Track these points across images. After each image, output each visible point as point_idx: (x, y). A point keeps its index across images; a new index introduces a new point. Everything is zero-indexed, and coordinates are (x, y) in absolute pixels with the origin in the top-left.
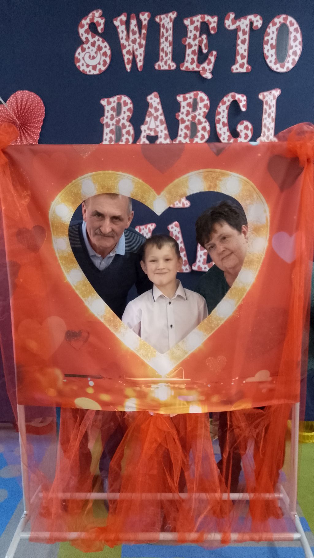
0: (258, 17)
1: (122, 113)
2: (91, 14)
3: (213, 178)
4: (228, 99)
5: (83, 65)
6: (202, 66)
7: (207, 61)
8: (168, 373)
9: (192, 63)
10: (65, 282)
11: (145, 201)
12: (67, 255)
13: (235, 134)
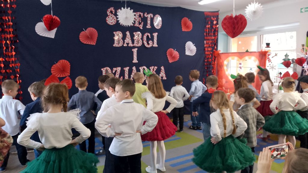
1: (120, 36)
4: (146, 34)
5: (109, 22)
6: (140, 26)
7: (141, 24)
13: (148, 44)
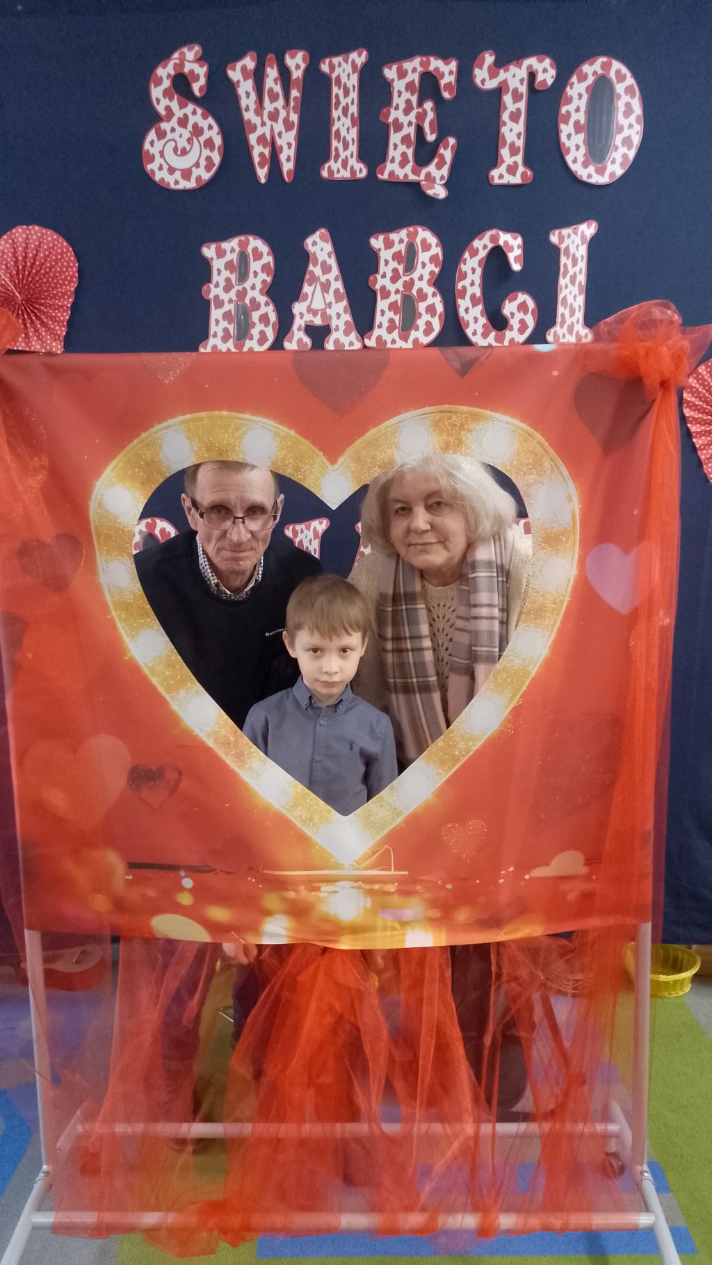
0: (547, 62)
1: (251, 275)
2: (176, 55)
3: (453, 425)
4: (482, 245)
5: (161, 168)
6: (424, 171)
7: (436, 160)
8: (357, 858)
9: (403, 164)
10: (126, 658)
11: (302, 477)
12: (132, 597)
13: (498, 322)
